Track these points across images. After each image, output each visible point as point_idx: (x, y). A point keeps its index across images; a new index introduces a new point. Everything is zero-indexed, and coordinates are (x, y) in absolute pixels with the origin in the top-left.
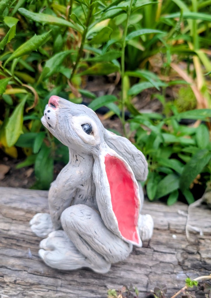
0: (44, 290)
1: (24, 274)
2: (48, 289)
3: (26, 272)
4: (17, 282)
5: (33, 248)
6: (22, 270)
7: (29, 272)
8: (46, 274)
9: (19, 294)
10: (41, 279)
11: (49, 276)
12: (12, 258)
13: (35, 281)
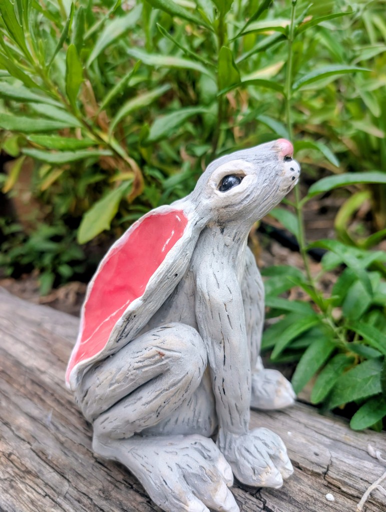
0: (40, 491)
1: (24, 448)
2: (46, 492)
3: (29, 446)
4: (13, 457)
5: (57, 411)
6: (27, 440)
7: (32, 447)
8: (53, 463)
9: (6, 479)
10: (42, 469)
11: (56, 468)
12: (25, 416)
13: (33, 468)
